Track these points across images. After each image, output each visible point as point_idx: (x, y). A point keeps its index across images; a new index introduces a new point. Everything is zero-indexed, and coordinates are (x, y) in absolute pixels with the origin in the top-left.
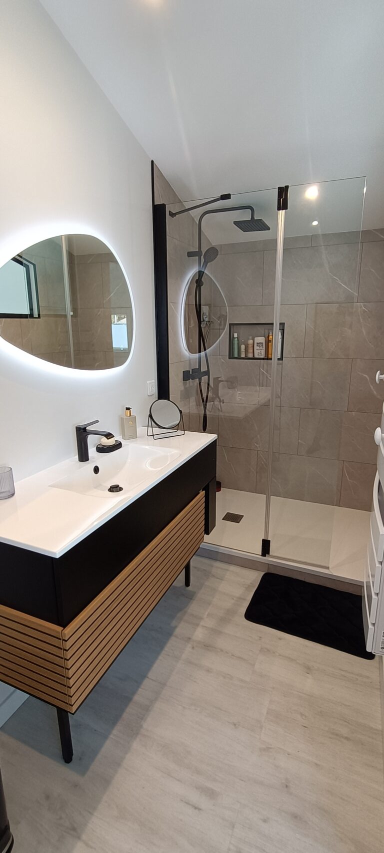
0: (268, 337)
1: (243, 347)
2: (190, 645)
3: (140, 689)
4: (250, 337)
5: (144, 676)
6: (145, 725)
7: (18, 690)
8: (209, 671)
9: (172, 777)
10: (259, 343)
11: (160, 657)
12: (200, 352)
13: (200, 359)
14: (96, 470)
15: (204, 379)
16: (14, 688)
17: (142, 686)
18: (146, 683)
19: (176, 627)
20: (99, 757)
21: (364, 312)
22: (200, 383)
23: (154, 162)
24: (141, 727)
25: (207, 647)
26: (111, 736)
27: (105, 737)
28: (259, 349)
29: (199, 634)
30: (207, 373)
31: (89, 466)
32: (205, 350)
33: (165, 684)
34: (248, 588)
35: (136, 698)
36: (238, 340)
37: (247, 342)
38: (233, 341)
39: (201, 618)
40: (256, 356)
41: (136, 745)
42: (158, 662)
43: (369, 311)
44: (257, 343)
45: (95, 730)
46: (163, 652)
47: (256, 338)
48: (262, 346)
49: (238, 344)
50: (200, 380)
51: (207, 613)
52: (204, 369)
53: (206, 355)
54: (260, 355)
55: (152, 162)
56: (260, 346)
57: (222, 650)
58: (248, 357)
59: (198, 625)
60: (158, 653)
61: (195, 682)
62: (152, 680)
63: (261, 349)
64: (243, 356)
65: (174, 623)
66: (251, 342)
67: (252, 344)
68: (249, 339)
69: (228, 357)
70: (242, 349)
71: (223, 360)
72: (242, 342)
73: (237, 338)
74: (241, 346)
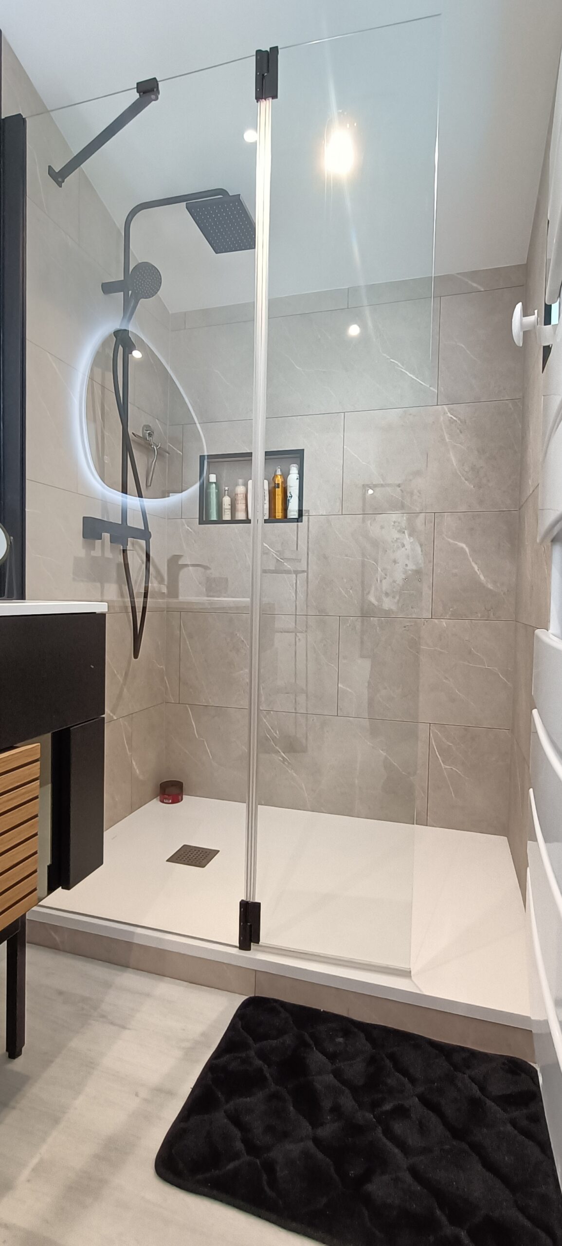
0: (274, 479)
1: (227, 500)
4: (240, 481)
21: (451, 421)
30: (144, 535)
36: (218, 487)
37: (235, 489)
38: (207, 490)
43: (459, 419)
49: (218, 495)
58: (237, 519)
64: (227, 516)
66: (240, 489)
67: (243, 494)
68: (237, 485)
69: (198, 520)
70: (224, 505)
71: (188, 526)
72: (225, 490)
73: (215, 483)
74: (224, 499)
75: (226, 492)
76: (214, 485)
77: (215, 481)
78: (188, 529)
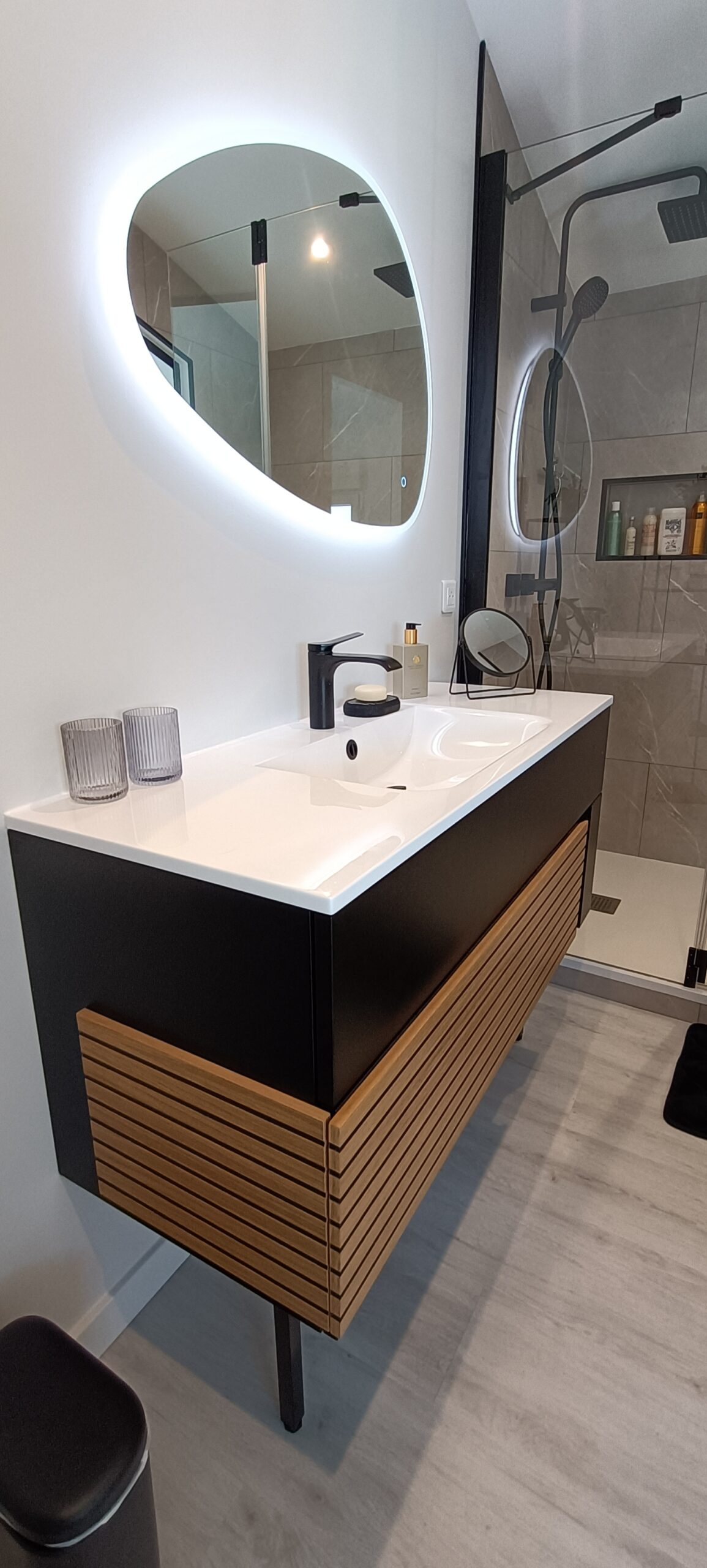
0: (696, 505)
1: (632, 532)
2: (545, 1172)
3: (443, 1265)
4: (651, 510)
5: (449, 1235)
6: (468, 1358)
7: (168, 1242)
8: (601, 1238)
9: (559, 1508)
10: (672, 522)
11: (479, 1194)
12: (544, 537)
13: (543, 552)
14: (352, 749)
15: (550, 595)
16: (159, 1237)
17: (446, 1258)
18: (454, 1250)
19: (504, 1127)
20: (365, 1427)
22: (540, 605)
23: (487, 47)
24: (460, 1360)
25: (589, 1181)
26: (389, 1375)
27: (377, 1376)
28: (671, 536)
29: (562, 1148)
30: (556, 585)
31: (334, 741)
32: (557, 532)
33: (500, 1260)
34: (658, 1054)
35: (436, 1285)
36: (621, 517)
37: (643, 518)
38: (608, 519)
39: (561, 1113)
40: (662, 551)
41: (452, 1405)
42: (474, 1203)
44: (667, 522)
45: (349, 1356)
46: (485, 1183)
47: (665, 511)
48: (679, 527)
49: (620, 526)
50: (541, 597)
51: (572, 1102)
52: (550, 574)
53: (558, 542)
54: (671, 548)
55: (483, 45)
56: (672, 529)
57: (624, 1192)
58: (643, 554)
59: (556, 1127)
60: (475, 1184)
61: (573, 1261)
62: (467, 1244)
63: (677, 536)
64: (630, 552)
65: (499, 1118)
66: (651, 520)
67: (654, 525)
68: (646, 513)
69: (595, 555)
70: (628, 538)
71: (582, 562)
72: (631, 520)
73: (618, 512)
74: (628, 530)
75: (632, 522)
76: (617, 514)
77: (618, 509)
78: (582, 566)
